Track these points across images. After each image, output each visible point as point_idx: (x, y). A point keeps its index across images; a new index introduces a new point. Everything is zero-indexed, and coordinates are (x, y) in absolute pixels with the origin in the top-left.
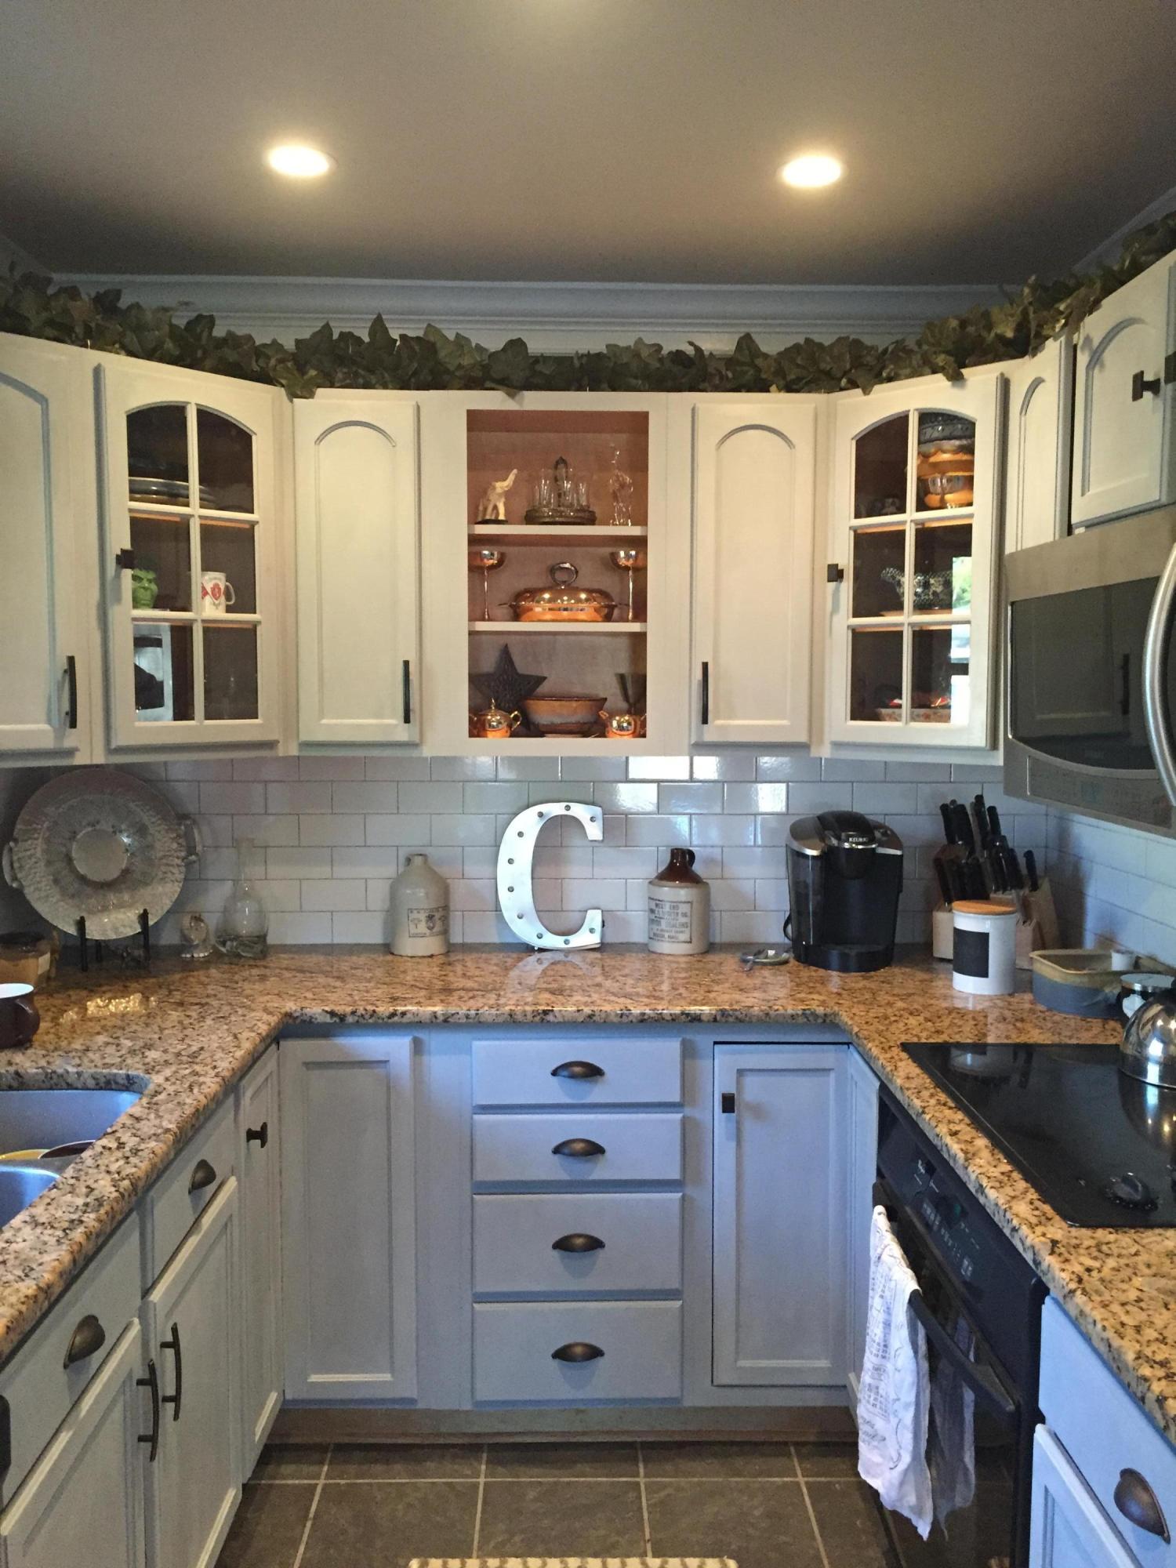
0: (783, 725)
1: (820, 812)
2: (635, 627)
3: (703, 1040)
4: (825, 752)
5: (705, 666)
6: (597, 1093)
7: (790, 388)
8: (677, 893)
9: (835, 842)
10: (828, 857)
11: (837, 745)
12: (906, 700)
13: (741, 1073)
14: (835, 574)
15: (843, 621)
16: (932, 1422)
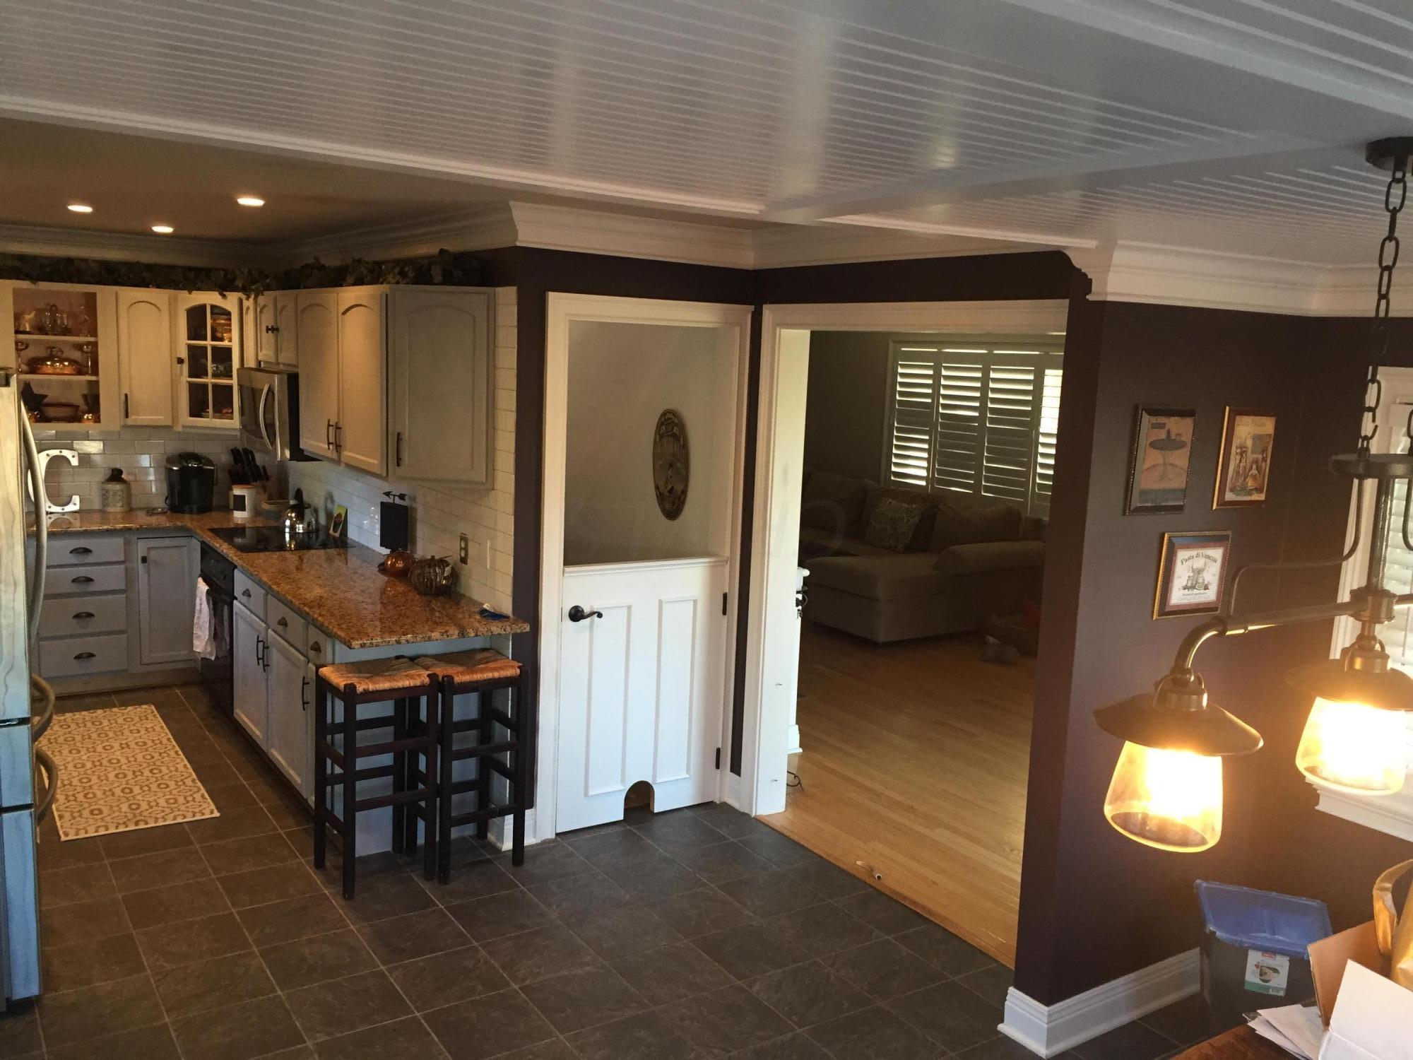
0: (161, 419)
1: (179, 452)
2: (94, 378)
3: (134, 538)
4: (180, 429)
5: (126, 395)
6: (90, 559)
7: (158, 287)
8: (117, 487)
9: (185, 464)
10: (183, 470)
11: (184, 427)
12: (210, 410)
13: (149, 549)
14: (180, 361)
15: (185, 379)
16: (215, 629)
